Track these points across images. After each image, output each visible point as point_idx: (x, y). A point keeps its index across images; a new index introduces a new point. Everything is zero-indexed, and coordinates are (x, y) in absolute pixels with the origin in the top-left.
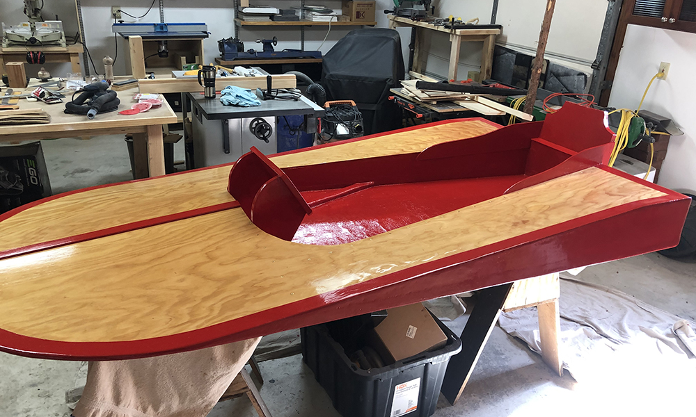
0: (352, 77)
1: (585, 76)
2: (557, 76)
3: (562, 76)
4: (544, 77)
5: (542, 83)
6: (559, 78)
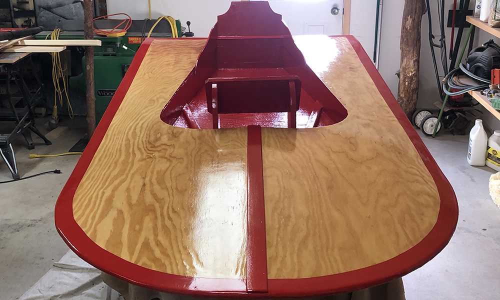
1: (81, 2)
2: (49, 9)
3: (55, 8)
4: (33, 13)
5: (33, 20)
6: (52, 10)
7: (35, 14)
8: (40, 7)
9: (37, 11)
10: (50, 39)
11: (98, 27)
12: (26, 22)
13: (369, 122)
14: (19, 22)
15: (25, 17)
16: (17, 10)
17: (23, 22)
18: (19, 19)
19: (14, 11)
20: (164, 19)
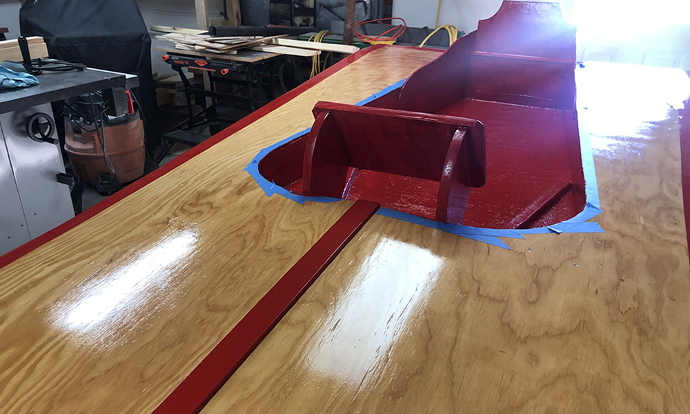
0: (92, 38)
1: (365, 3)
2: (329, 8)
3: (336, 7)
4: (313, 12)
5: (312, 20)
6: (332, 10)
7: (315, 12)
8: (321, 5)
9: (318, 9)
10: (313, 41)
11: (368, 32)
12: (304, 21)
13: (617, 237)
14: (298, 20)
15: (304, 15)
16: (297, 6)
17: (301, 22)
18: (298, 18)
19: (295, 8)
20: (443, 29)
